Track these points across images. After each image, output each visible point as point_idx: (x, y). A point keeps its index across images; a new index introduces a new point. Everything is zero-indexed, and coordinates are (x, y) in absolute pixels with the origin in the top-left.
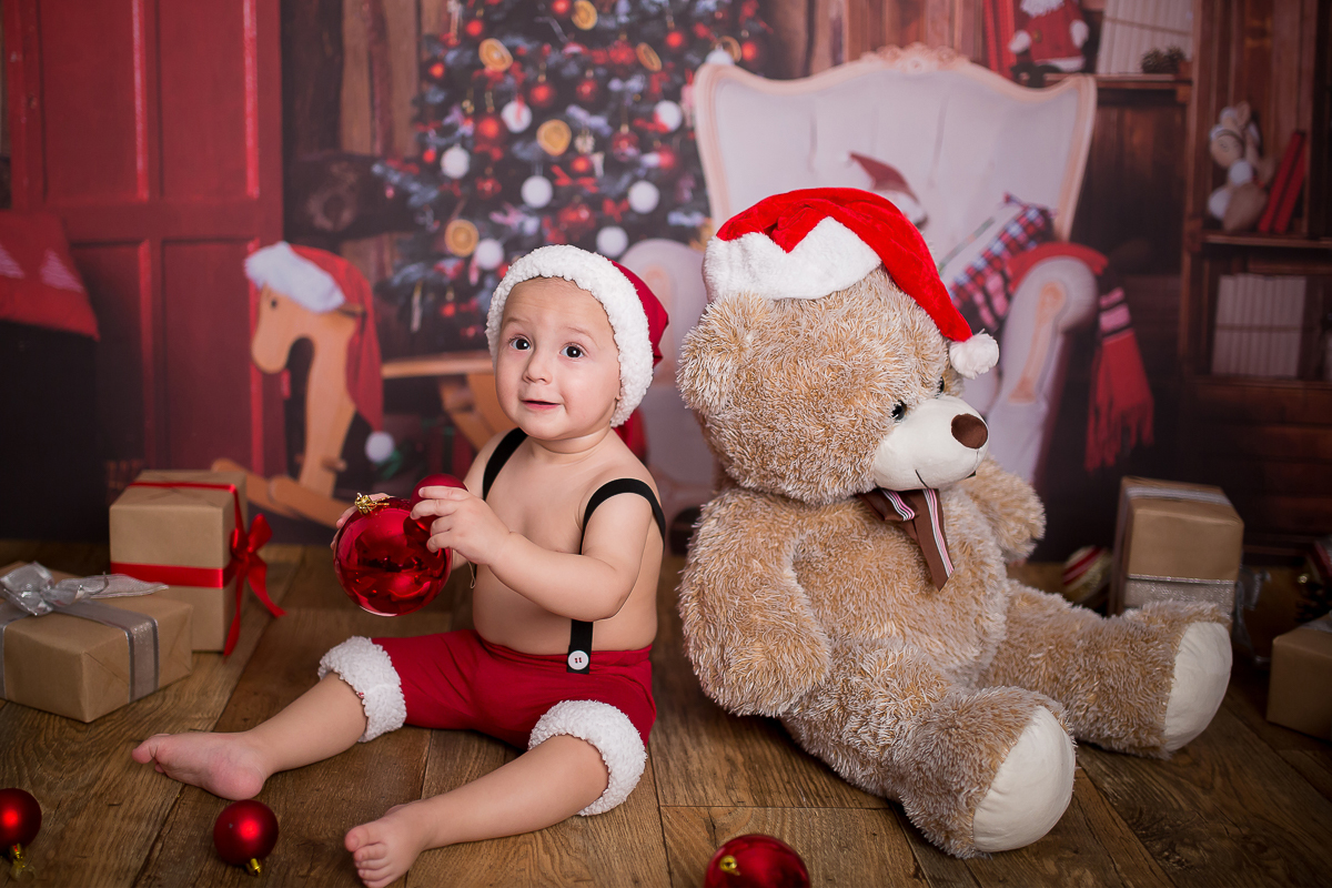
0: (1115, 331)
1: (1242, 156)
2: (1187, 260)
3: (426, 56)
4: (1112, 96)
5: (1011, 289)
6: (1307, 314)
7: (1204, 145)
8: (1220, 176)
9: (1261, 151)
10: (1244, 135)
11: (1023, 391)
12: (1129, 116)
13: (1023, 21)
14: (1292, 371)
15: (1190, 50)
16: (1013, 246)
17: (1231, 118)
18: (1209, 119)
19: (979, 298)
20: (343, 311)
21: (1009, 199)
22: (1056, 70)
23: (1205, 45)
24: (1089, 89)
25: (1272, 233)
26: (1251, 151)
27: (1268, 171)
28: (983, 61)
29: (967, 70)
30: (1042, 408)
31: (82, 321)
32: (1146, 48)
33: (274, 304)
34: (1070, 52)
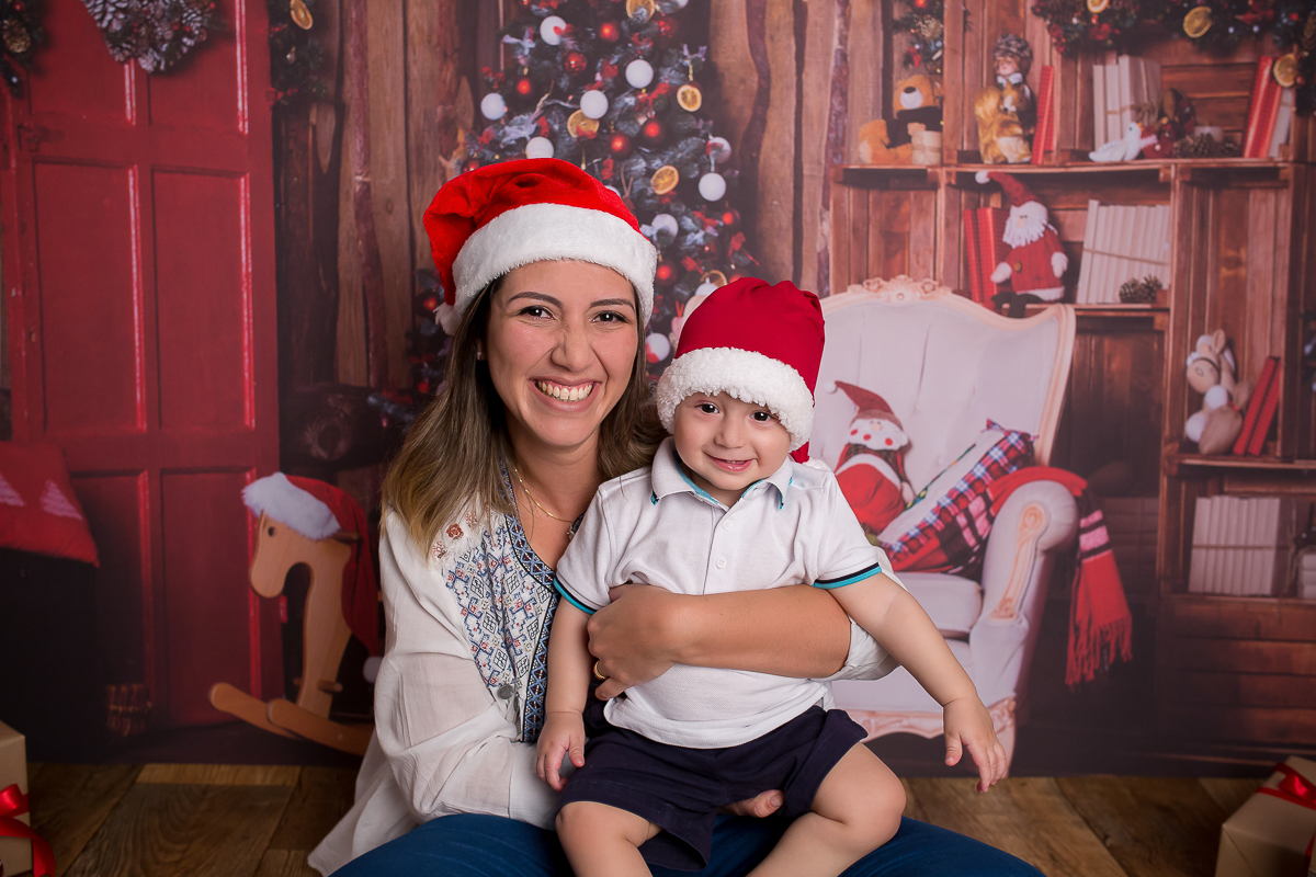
0: (1094, 551)
1: (1218, 381)
2: (1164, 482)
3: (419, 290)
4: (1092, 325)
5: (992, 511)
6: (1281, 533)
7: (1181, 371)
8: (1196, 401)
9: (1236, 377)
10: (1219, 362)
11: (1004, 609)
12: (1107, 343)
13: (1005, 253)
14: (1267, 589)
15: (1167, 279)
16: (995, 469)
17: (1207, 345)
18: (1186, 345)
19: (962, 520)
20: (337, 538)
21: (990, 424)
22: (1037, 300)
23: (1181, 274)
24: (1069, 315)
25: (1247, 455)
26: (1226, 376)
27: (1242, 396)
28: (965, 292)
29: (949, 300)
30: (1025, 624)
31: (82, 549)
32: (1124, 279)
33: (271, 532)
34: (1051, 283)
